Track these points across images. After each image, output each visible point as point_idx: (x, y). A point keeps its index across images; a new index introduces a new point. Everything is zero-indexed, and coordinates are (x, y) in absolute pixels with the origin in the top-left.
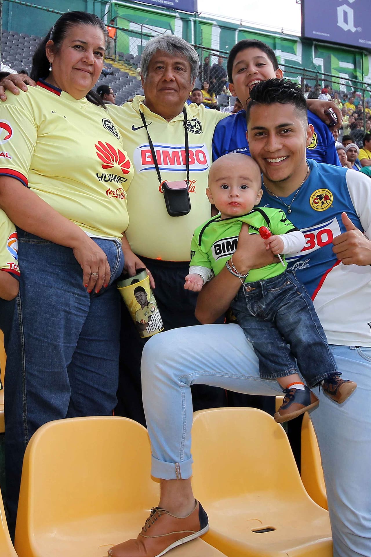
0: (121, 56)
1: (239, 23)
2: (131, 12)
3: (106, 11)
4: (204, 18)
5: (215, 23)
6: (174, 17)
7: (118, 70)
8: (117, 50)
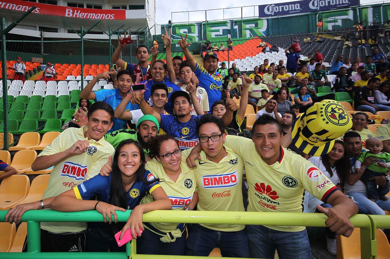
0: (325, 31)
1: (382, 3)
2: (328, 14)
3: (317, 17)
4: (364, 6)
5: (369, 6)
6: (349, 10)
7: (325, 38)
8: (323, 29)
